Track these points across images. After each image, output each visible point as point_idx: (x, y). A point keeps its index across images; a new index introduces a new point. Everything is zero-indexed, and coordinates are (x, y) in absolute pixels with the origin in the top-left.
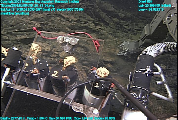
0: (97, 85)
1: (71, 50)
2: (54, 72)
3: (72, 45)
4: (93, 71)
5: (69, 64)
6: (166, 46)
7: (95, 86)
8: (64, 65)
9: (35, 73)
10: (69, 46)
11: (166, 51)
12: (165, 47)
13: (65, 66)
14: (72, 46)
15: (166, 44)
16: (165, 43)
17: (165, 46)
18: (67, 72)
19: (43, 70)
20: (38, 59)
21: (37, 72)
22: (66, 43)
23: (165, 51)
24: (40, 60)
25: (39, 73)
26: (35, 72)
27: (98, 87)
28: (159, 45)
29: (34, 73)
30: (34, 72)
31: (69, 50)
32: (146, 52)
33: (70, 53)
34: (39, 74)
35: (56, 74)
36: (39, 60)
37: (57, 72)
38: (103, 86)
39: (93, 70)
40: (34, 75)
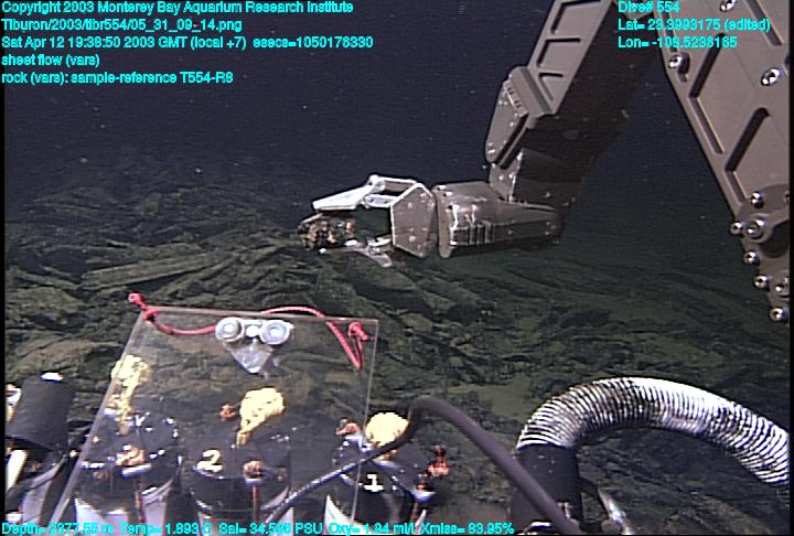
0: (374, 482)
1: (268, 365)
2: (206, 454)
3: (273, 346)
4: (348, 437)
5: (262, 419)
6: (608, 398)
7: (367, 487)
8: (244, 423)
9: (130, 464)
10: (260, 349)
11: (614, 417)
12: (605, 401)
13: (246, 427)
14: (271, 350)
15: (606, 386)
16: (602, 381)
17: (604, 396)
18: (254, 448)
19: (161, 452)
20: (136, 414)
21: (140, 458)
22: (247, 340)
23: (611, 419)
24: (143, 419)
25: (145, 462)
26: (132, 459)
27: (380, 488)
28: (582, 394)
29: (125, 465)
30: (127, 461)
31: (263, 363)
32: (538, 431)
33: (266, 374)
34: (148, 466)
35: (214, 460)
36: (137, 417)
37: (216, 454)
38: (395, 483)
39: (347, 434)
40: (126, 472)
